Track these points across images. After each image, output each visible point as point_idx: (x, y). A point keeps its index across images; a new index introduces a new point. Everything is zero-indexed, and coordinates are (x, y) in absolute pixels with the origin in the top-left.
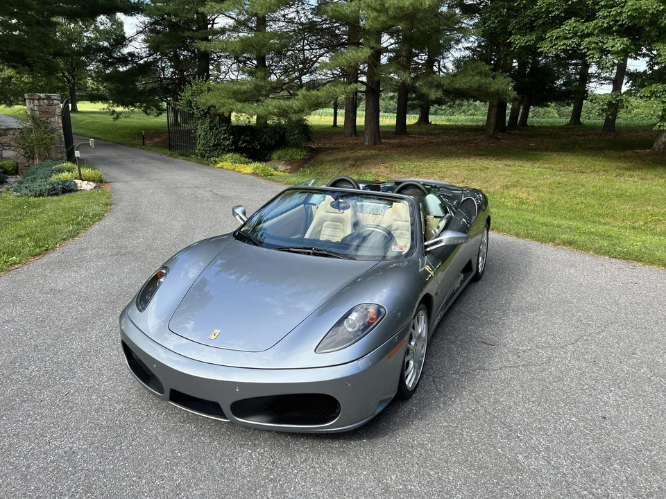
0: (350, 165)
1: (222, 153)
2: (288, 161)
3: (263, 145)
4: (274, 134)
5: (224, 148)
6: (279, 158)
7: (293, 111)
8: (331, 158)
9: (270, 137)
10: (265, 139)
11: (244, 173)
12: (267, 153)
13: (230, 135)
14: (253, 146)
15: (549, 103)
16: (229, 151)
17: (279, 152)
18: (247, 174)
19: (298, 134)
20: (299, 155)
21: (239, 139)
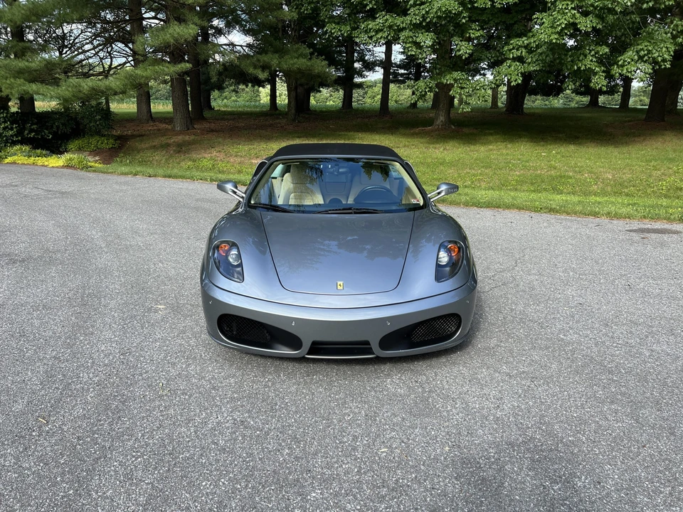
0: (174, 151)
1: (5, 146)
2: (94, 151)
3: (55, 134)
4: (68, 121)
5: (6, 140)
6: (80, 149)
7: (113, 93)
8: (147, 145)
9: (63, 124)
10: (58, 127)
11: (53, 167)
12: (61, 144)
13: (12, 123)
14: (42, 136)
15: (321, 89)
16: (14, 143)
17: (77, 143)
18: (57, 167)
19: (100, 119)
20: (107, 144)
21: (24, 129)
